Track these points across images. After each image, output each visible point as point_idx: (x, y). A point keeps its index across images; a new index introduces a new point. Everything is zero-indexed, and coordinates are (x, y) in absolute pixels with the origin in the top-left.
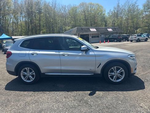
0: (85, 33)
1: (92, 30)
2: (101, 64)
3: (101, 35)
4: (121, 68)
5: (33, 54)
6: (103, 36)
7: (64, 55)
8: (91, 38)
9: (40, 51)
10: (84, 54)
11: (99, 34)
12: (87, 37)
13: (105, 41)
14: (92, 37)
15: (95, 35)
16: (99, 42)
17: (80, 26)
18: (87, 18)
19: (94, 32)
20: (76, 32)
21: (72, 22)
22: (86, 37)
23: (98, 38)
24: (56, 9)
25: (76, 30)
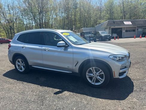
0: (116, 27)
1: (125, 23)
2: (78, 62)
3: (138, 29)
4: (101, 70)
5: (23, 47)
6: (140, 30)
7: (45, 50)
8: (124, 32)
9: (29, 45)
10: (63, 50)
11: (136, 27)
12: (121, 31)
13: (141, 36)
14: (126, 31)
15: (130, 29)
16: (133, 37)
17: (113, 19)
18: (125, 10)
19: (128, 25)
20: (107, 26)
21: (107, 15)
22: (119, 30)
23: (135, 32)
24: (91, 3)
25: (107, 23)
